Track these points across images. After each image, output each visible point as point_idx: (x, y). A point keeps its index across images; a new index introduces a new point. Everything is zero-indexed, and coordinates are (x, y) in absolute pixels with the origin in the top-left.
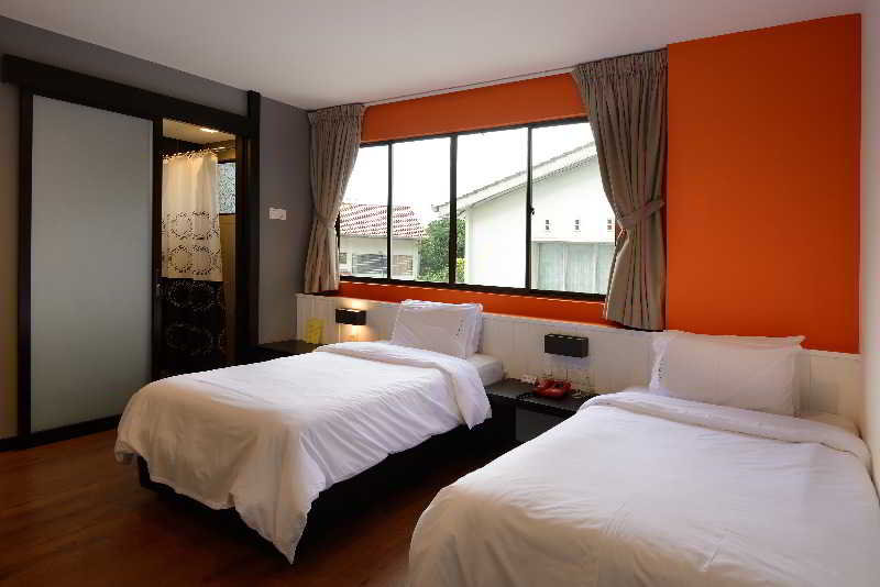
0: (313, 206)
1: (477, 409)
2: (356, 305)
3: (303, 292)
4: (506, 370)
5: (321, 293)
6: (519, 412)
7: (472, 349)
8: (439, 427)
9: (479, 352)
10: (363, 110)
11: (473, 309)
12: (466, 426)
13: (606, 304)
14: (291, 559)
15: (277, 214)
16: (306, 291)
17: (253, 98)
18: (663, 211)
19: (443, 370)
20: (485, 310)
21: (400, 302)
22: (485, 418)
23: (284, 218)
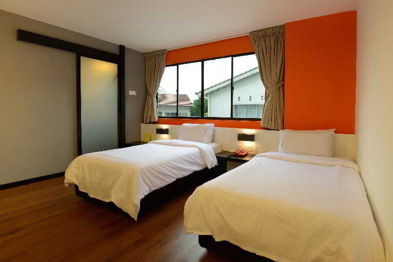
0: (147, 90)
1: (212, 162)
2: (164, 127)
3: (143, 123)
4: (223, 148)
5: (151, 123)
6: (228, 162)
7: (210, 140)
8: (197, 168)
9: (213, 142)
10: (166, 52)
11: (210, 125)
12: (208, 168)
13: (262, 122)
14: (136, 219)
15: (132, 93)
16: (145, 122)
17: (122, 48)
18: (283, 85)
19: (198, 148)
20: (215, 126)
21: (181, 125)
22: (215, 165)
23: (135, 95)
